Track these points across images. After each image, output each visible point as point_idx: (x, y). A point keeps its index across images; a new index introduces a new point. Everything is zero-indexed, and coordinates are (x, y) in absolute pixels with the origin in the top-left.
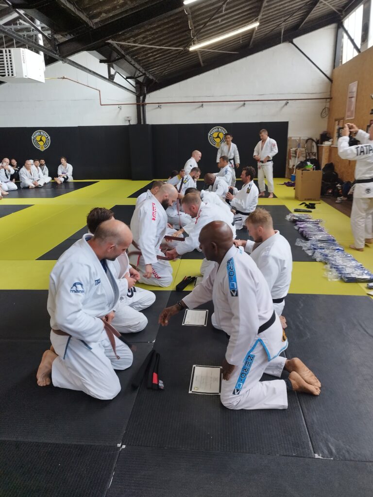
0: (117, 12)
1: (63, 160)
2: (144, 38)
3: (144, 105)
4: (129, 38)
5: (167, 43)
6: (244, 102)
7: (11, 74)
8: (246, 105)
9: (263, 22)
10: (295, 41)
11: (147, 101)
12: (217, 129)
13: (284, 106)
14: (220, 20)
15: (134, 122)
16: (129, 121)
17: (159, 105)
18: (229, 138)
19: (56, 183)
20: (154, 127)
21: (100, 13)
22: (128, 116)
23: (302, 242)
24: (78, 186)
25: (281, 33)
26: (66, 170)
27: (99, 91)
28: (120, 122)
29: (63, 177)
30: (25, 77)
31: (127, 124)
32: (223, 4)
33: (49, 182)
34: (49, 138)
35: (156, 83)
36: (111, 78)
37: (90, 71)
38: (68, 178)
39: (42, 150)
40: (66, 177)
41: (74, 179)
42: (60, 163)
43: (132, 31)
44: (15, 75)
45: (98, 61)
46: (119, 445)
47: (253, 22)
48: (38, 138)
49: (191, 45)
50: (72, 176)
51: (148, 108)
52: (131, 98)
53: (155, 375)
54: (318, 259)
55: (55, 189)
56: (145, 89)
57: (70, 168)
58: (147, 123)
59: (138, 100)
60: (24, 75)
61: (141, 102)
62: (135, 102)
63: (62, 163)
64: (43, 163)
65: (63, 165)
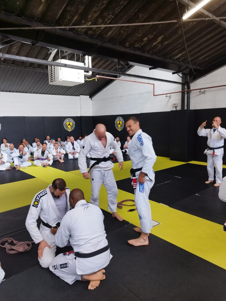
3: (189, 92)
7: (54, 79)
11: (192, 88)
15: (179, 108)
16: (176, 107)
22: (175, 103)
27: (154, 85)
28: (168, 108)
31: (174, 109)
39: (119, 131)
44: (56, 79)
51: (192, 95)
52: (179, 87)
56: (188, 77)
58: (192, 108)
59: (183, 88)
60: (60, 79)
61: (186, 90)
62: (181, 90)
63: (128, 140)
64: (118, 140)
65: (128, 142)
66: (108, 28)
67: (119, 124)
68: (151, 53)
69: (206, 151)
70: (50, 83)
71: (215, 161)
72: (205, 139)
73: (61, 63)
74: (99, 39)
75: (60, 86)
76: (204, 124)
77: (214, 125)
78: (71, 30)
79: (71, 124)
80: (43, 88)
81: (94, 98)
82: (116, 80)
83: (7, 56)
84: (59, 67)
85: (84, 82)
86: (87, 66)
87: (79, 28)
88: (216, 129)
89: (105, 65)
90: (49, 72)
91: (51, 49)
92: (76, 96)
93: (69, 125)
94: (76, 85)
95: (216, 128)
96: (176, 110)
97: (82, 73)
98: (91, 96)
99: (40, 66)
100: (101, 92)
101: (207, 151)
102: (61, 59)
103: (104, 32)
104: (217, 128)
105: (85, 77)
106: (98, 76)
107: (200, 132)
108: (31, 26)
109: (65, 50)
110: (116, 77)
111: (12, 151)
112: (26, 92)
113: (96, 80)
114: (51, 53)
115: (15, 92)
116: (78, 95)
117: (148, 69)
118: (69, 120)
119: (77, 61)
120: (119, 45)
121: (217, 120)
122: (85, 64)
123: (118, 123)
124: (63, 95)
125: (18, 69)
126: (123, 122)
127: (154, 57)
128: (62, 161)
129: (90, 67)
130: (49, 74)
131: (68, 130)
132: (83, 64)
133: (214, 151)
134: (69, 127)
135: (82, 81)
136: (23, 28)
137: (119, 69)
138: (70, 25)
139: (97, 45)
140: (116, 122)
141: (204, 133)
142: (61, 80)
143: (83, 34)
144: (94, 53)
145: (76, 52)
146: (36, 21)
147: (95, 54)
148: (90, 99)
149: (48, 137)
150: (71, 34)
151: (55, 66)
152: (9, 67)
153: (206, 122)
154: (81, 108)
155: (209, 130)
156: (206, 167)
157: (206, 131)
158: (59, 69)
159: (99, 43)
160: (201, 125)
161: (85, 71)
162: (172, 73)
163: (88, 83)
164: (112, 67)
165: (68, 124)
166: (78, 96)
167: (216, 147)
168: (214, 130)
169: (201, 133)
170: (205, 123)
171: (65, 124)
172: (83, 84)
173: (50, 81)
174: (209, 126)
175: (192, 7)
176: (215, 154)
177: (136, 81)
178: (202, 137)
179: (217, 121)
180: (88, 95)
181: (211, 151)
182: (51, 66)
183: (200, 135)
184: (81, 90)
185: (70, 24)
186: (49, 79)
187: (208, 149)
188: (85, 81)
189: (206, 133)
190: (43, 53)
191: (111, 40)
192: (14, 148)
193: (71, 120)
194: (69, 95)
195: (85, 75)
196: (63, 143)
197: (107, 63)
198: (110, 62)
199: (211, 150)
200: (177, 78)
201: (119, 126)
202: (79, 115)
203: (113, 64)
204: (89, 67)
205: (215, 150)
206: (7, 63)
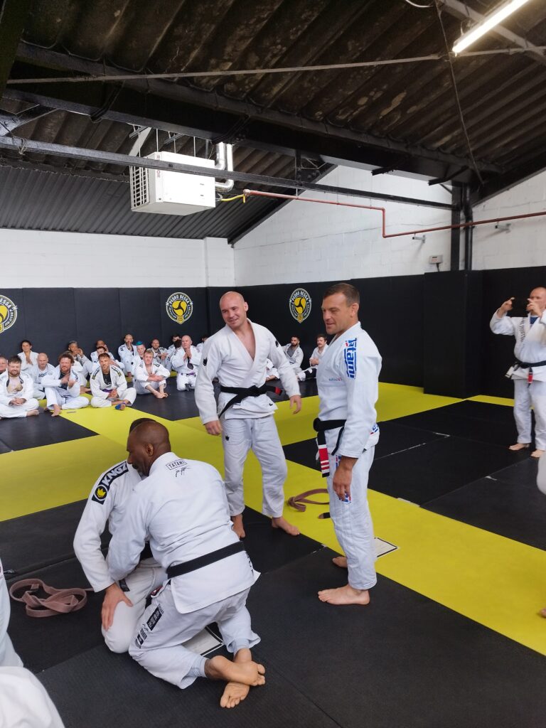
1: (320, 341)
3: (469, 228)
7: (143, 199)
11: (476, 218)
16: (438, 264)
20: (487, 275)
22: (435, 254)
27: (383, 210)
28: (420, 268)
34: (310, 301)
39: (301, 321)
52: (444, 217)
56: (468, 191)
58: (477, 265)
59: (455, 219)
60: (157, 198)
61: (462, 223)
62: (449, 224)
63: (320, 346)
64: (295, 343)
65: (321, 349)
66: (271, 76)
67: (300, 305)
68: (377, 134)
69: (511, 372)
70: (134, 209)
71: (533, 396)
72: (510, 341)
73: (161, 160)
74: (251, 103)
75: (157, 215)
76: (508, 304)
77: (532, 308)
78: (183, 81)
79: (184, 305)
80: (117, 219)
81: (239, 244)
82: (292, 199)
83: (33, 145)
84: (156, 170)
85: (214, 206)
86: (222, 167)
87: (203, 77)
88: (536, 318)
89: (266, 166)
90: (132, 182)
91: (137, 128)
92: (196, 238)
93: (180, 307)
94: (196, 213)
95: (536, 314)
97: (210, 184)
98: (233, 238)
99: (109, 167)
100: (255, 229)
101: (515, 370)
102: (160, 151)
103: (262, 86)
104: (540, 314)
105: (216, 192)
106: (247, 191)
107: (497, 325)
108: (88, 75)
109: (169, 128)
110: (292, 192)
111: (44, 372)
112: (76, 231)
113: (244, 202)
114: (137, 137)
115: (50, 230)
116: (201, 236)
117: (369, 173)
118: (179, 295)
119: (197, 156)
120: (298, 115)
121: (540, 295)
122: (217, 163)
123: (297, 304)
124: (165, 236)
125: (58, 176)
126: (308, 301)
127: (384, 144)
128: (161, 395)
129: (230, 169)
130: (132, 186)
132: (213, 162)
133: (531, 371)
134: (179, 312)
135: (210, 202)
136: (71, 80)
137: (298, 172)
138: (182, 70)
139: (246, 117)
140: (291, 301)
141: (507, 328)
142: (160, 201)
143: (212, 92)
144: (240, 135)
145: (195, 134)
146: (100, 62)
147: (240, 138)
148: (230, 245)
149: (129, 338)
150: (184, 92)
151: (146, 169)
152: (37, 170)
153: (512, 301)
154: (207, 268)
155: (520, 319)
156: (511, 409)
157: (512, 323)
158: (156, 174)
159: (252, 113)
160: (500, 309)
161: (217, 180)
162: (426, 183)
163: (224, 206)
164: (283, 169)
165: (176, 305)
166: (202, 238)
167: (537, 361)
168: (533, 321)
169: (499, 328)
170: (510, 302)
171: (169, 307)
172: (213, 210)
173: (133, 204)
174: (520, 310)
175: (475, 23)
176: (534, 378)
177: (340, 202)
178: (501, 335)
179: (538, 298)
180: (224, 237)
181: (523, 372)
182: (137, 168)
183: (497, 332)
184: (208, 224)
185: (182, 67)
186: (132, 199)
187: (516, 366)
188: (219, 204)
189: (510, 326)
190: (118, 138)
191: (281, 104)
192: (49, 365)
193: (183, 296)
194: (178, 237)
195: (216, 187)
196: (163, 352)
197: (271, 160)
198: (277, 156)
199: (523, 370)
200: (440, 193)
201: (300, 310)
203: (286, 161)
204: (226, 168)
205: (534, 368)
206: (33, 162)
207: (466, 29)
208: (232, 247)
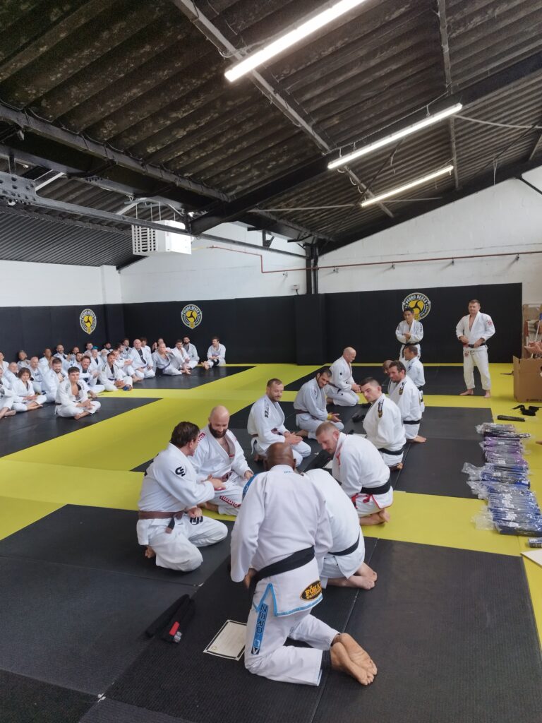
0: (254, 183)
1: (215, 341)
2: (298, 200)
3: (315, 270)
4: (278, 203)
5: (328, 202)
6: (453, 261)
7: (153, 248)
8: (455, 264)
9: (461, 164)
10: (525, 176)
11: (319, 264)
12: (415, 297)
13: (513, 262)
14: (394, 170)
15: (302, 291)
16: (297, 290)
17: (335, 269)
18: (409, 315)
19: (203, 369)
20: (327, 296)
21: (234, 187)
22: (294, 284)
23: (472, 468)
24: (231, 371)
25: (493, 171)
26: (218, 352)
27: (261, 256)
28: (286, 292)
29: (213, 361)
30: (167, 251)
31: (295, 294)
32: (391, 156)
33: (196, 367)
34: (201, 313)
35: (330, 242)
36: (266, 245)
37: (234, 242)
38: (218, 361)
39: (192, 328)
40: (216, 361)
41: (227, 363)
42: (211, 344)
43: (280, 196)
44: (157, 249)
45: (246, 229)
46: (100, 696)
47: (444, 167)
48: (188, 314)
49: (363, 199)
50: (225, 359)
51: (320, 273)
52: (302, 263)
53: (177, 625)
54: (480, 496)
55: (202, 375)
56: (317, 250)
57: (222, 349)
58: (322, 290)
59: (308, 264)
60: (167, 248)
61: (312, 266)
62: (305, 267)
64: (187, 341)
67: (191, 316)
70: (137, 253)
93: (88, 321)
96: (296, 294)
98: (121, 265)
118: (88, 311)
126: (199, 313)
131: (87, 332)
135: (188, 251)
140: (182, 313)
148: (118, 271)
154: (104, 289)
165: (86, 319)
166: (99, 266)
171: (82, 321)
173: (136, 249)
180: (114, 265)
186: (135, 246)
201: (191, 320)
202: (100, 302)
207: (367, 198)
208: (119, 273)
